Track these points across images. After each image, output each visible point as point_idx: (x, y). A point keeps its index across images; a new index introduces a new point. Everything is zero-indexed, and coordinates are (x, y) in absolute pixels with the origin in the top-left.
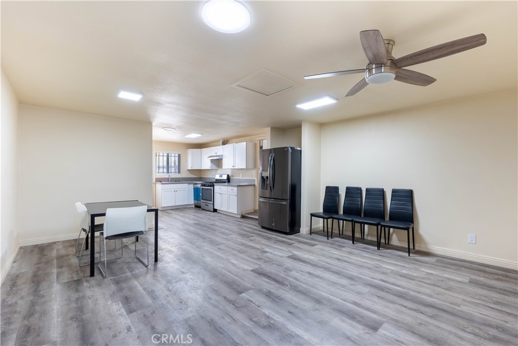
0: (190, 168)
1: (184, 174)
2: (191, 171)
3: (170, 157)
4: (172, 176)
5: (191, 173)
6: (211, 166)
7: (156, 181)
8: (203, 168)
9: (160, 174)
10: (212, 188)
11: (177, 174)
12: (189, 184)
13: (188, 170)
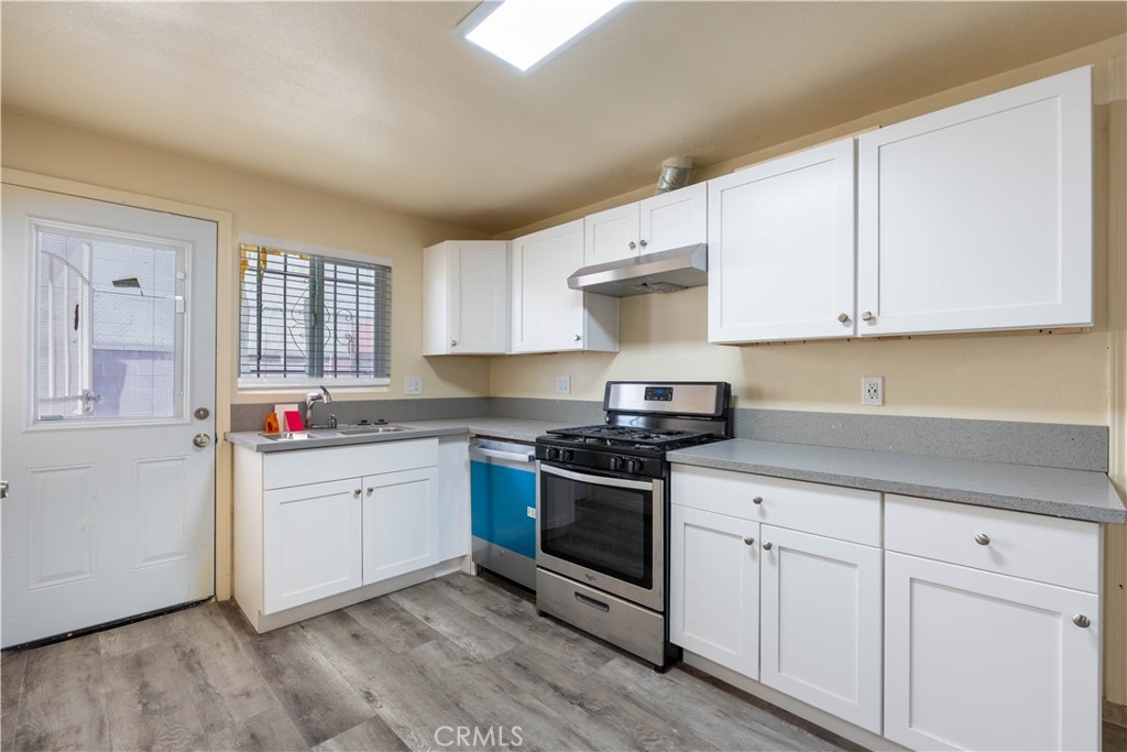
0: (442, 347)
1: (408, 383)
2: (448, 364)
3: (328, 288)
4: (338, 394)
5: (443, 376)
6: (589, 331)
7: (237, 427)
8: (518, 348)
9: (265, 380)
10: (654, 486)
11: (370, 380)
12: (444, 437)
13: (434, 360)
